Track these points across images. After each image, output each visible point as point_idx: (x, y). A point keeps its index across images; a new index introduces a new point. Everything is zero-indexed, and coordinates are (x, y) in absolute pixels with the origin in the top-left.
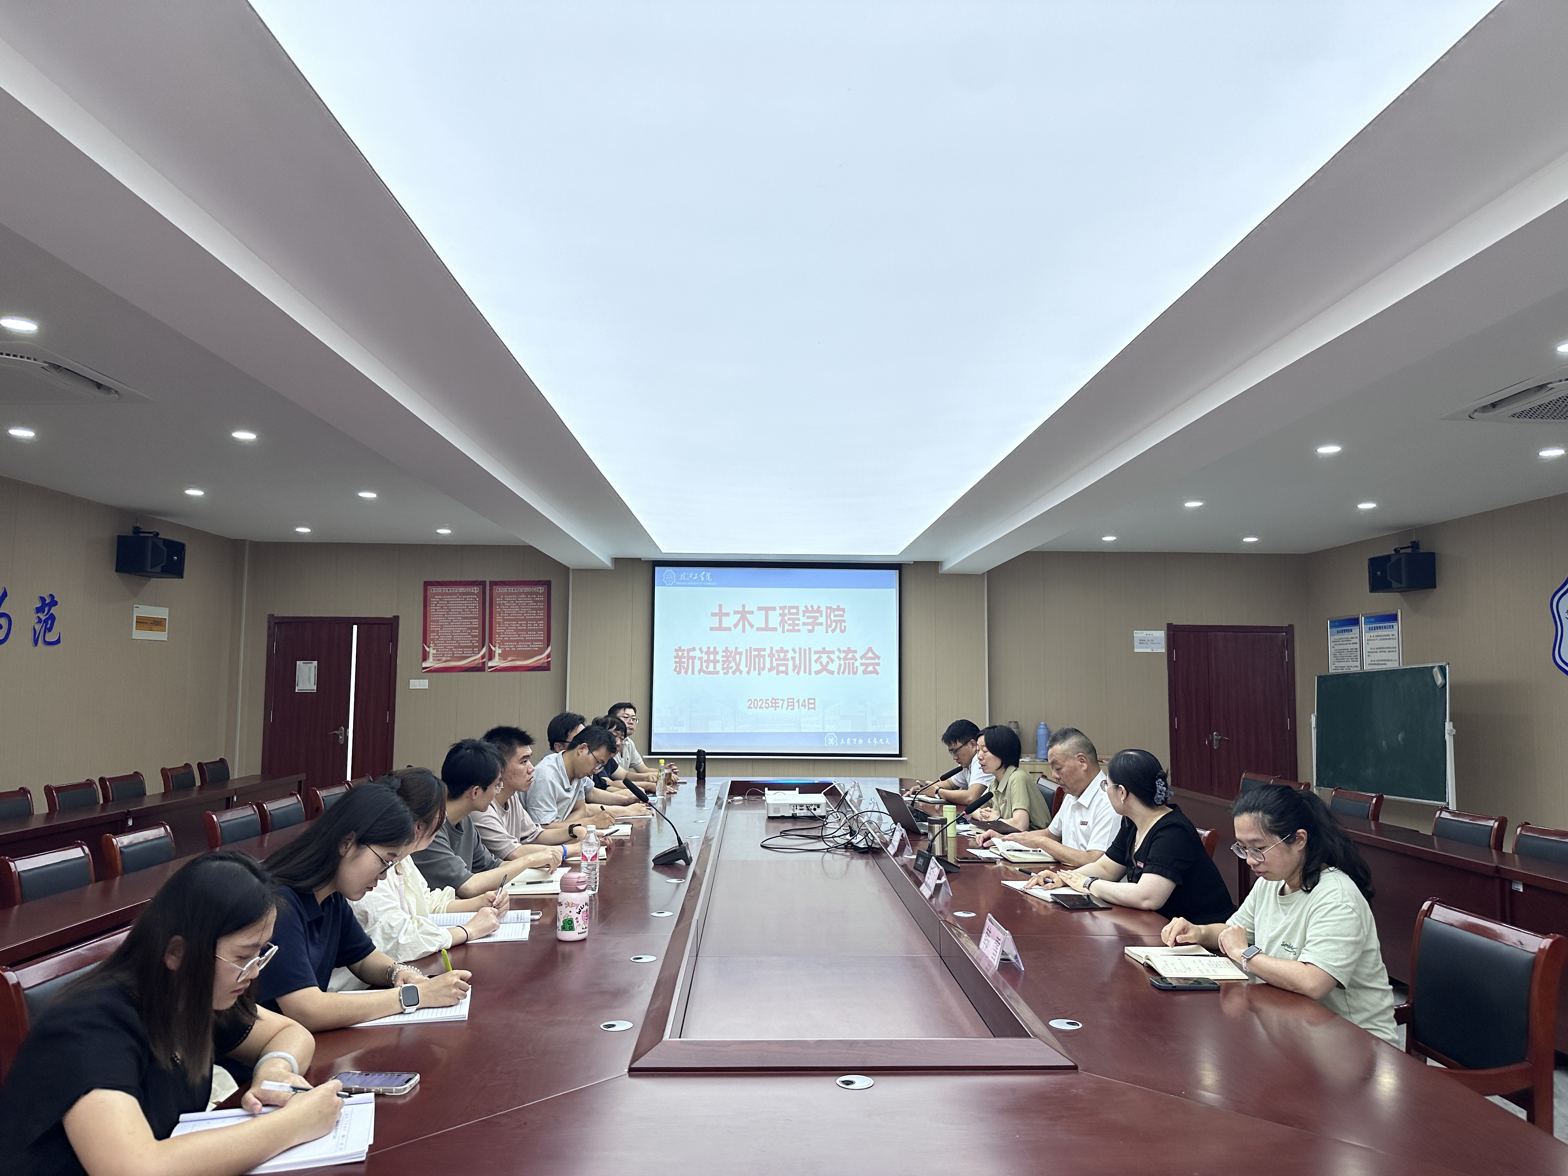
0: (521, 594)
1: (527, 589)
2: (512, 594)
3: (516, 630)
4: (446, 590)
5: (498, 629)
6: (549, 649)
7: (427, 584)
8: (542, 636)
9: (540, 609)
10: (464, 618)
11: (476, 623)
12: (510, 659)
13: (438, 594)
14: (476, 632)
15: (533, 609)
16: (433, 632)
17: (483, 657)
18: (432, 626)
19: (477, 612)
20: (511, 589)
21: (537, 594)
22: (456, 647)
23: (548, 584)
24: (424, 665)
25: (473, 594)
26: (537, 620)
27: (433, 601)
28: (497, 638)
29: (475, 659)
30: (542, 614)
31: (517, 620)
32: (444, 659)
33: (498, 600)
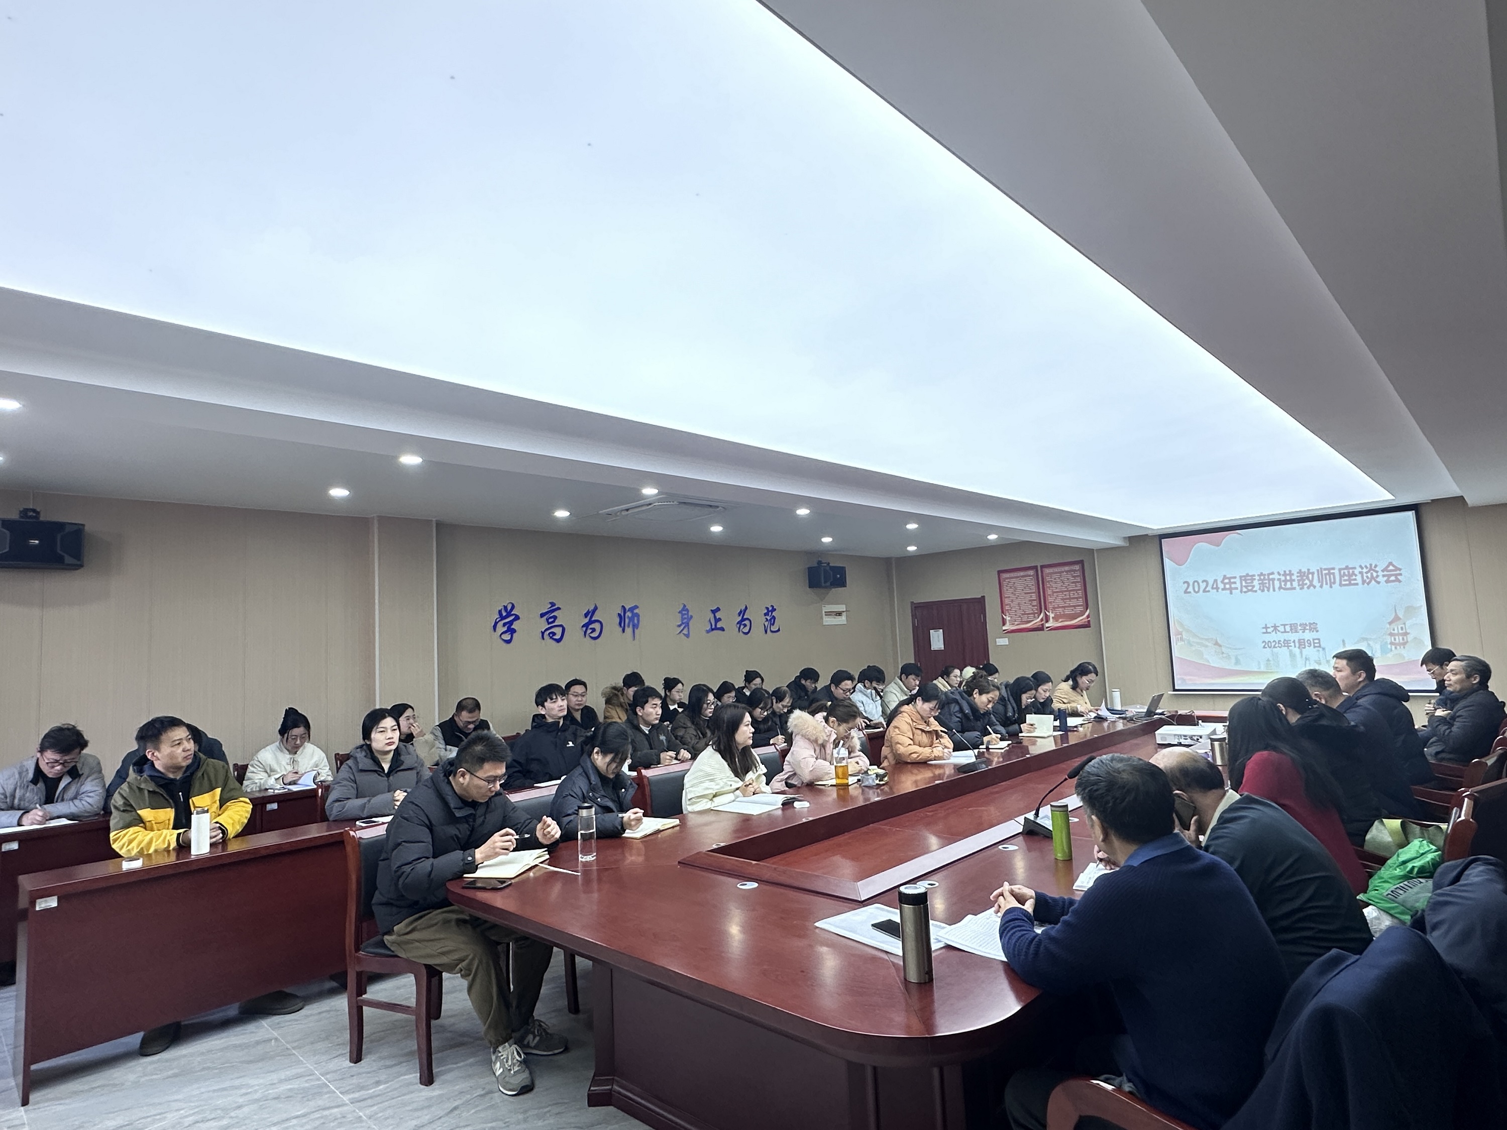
0: (1063, 572)
1: (1067, 568)
2: (1058, 573)
3: (1062, 599)
4: (1012, 575)
5: (1050, 599)
6: (1088, 611)
7: (1000, 572)
8: (1081, 602)
9: (1078, 582)
10: (1025, 593)
11: (1034, 596)
12: (1060, 620)
13: (1007, 578)
14: (1035, 603)
15: (1073, 583)
16: (1007, 605)
17: (1042, 620)
18: (1007, 601)
19: (1034, 589)
20: (1056, 570)
21: (1075, 571)
22: (1023, 614)
23: (1081, 562)
24: (1004, 628)
25: (1030, 576)
26: (1077, 590)
27: (1005, 583)
28: (1050, 606)
29: (1036, 622)
30: (1079, 586)
31: (1062, 592)
32: (1016, 623)
33: (1048, 579)
